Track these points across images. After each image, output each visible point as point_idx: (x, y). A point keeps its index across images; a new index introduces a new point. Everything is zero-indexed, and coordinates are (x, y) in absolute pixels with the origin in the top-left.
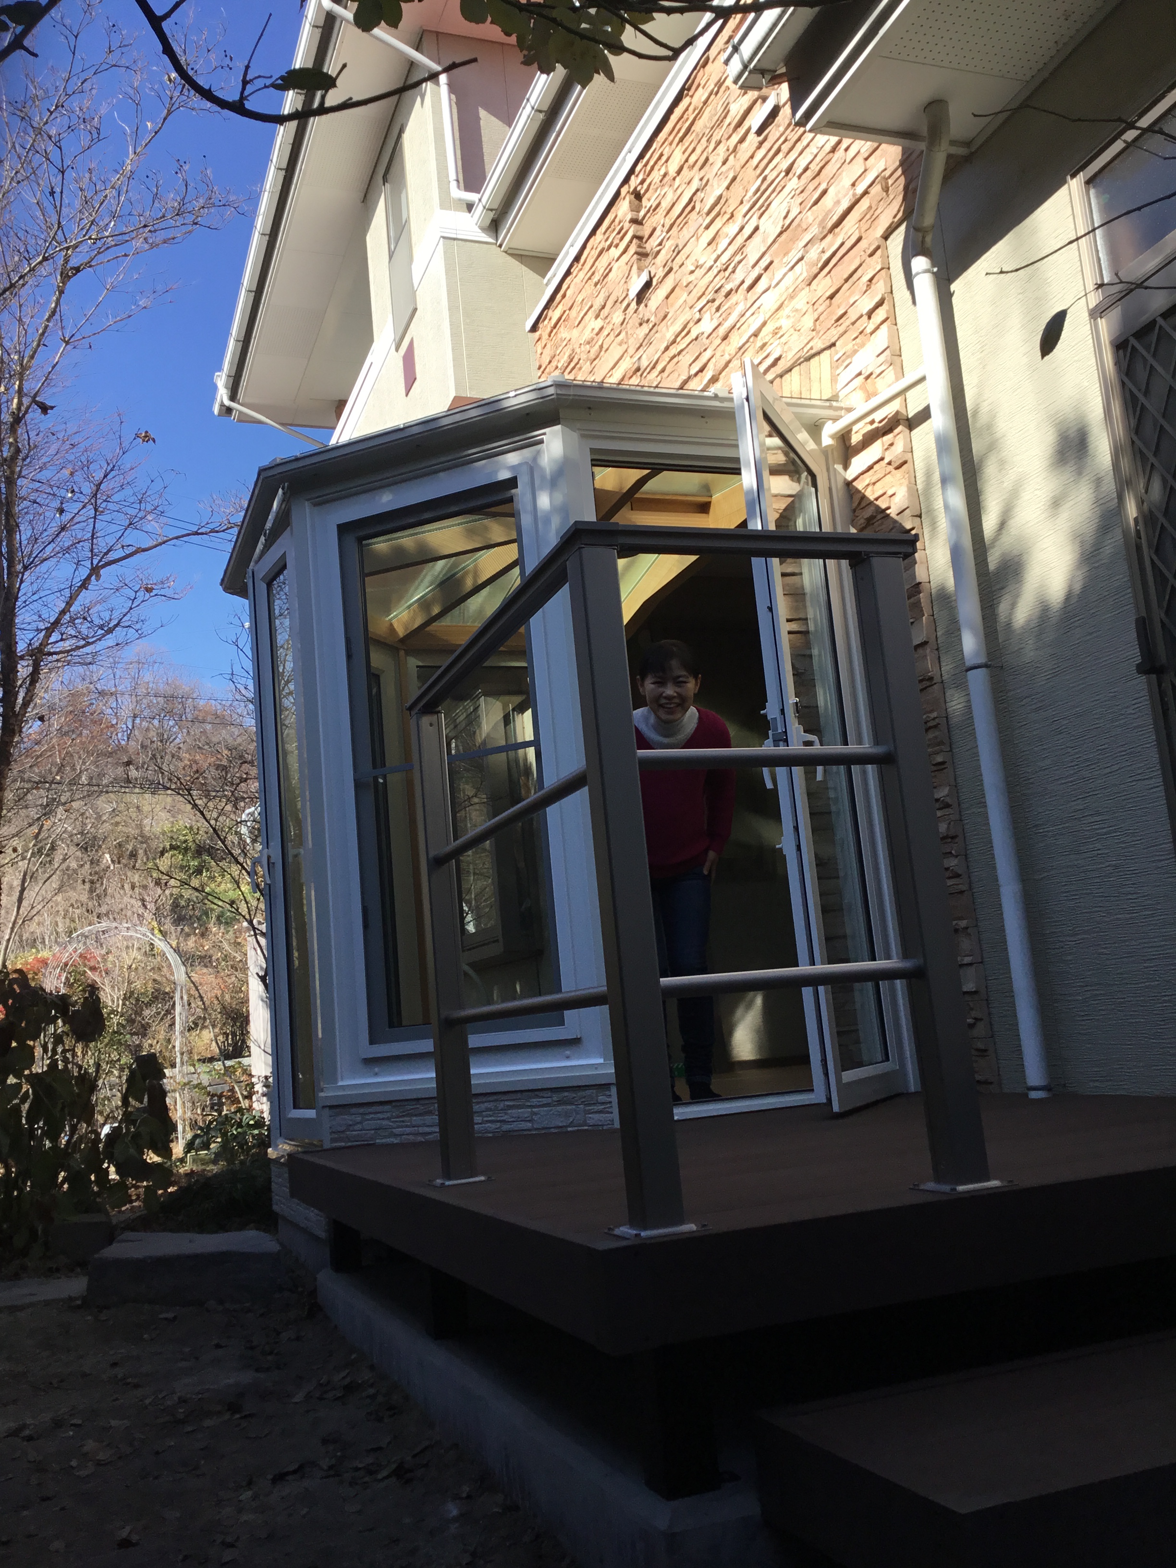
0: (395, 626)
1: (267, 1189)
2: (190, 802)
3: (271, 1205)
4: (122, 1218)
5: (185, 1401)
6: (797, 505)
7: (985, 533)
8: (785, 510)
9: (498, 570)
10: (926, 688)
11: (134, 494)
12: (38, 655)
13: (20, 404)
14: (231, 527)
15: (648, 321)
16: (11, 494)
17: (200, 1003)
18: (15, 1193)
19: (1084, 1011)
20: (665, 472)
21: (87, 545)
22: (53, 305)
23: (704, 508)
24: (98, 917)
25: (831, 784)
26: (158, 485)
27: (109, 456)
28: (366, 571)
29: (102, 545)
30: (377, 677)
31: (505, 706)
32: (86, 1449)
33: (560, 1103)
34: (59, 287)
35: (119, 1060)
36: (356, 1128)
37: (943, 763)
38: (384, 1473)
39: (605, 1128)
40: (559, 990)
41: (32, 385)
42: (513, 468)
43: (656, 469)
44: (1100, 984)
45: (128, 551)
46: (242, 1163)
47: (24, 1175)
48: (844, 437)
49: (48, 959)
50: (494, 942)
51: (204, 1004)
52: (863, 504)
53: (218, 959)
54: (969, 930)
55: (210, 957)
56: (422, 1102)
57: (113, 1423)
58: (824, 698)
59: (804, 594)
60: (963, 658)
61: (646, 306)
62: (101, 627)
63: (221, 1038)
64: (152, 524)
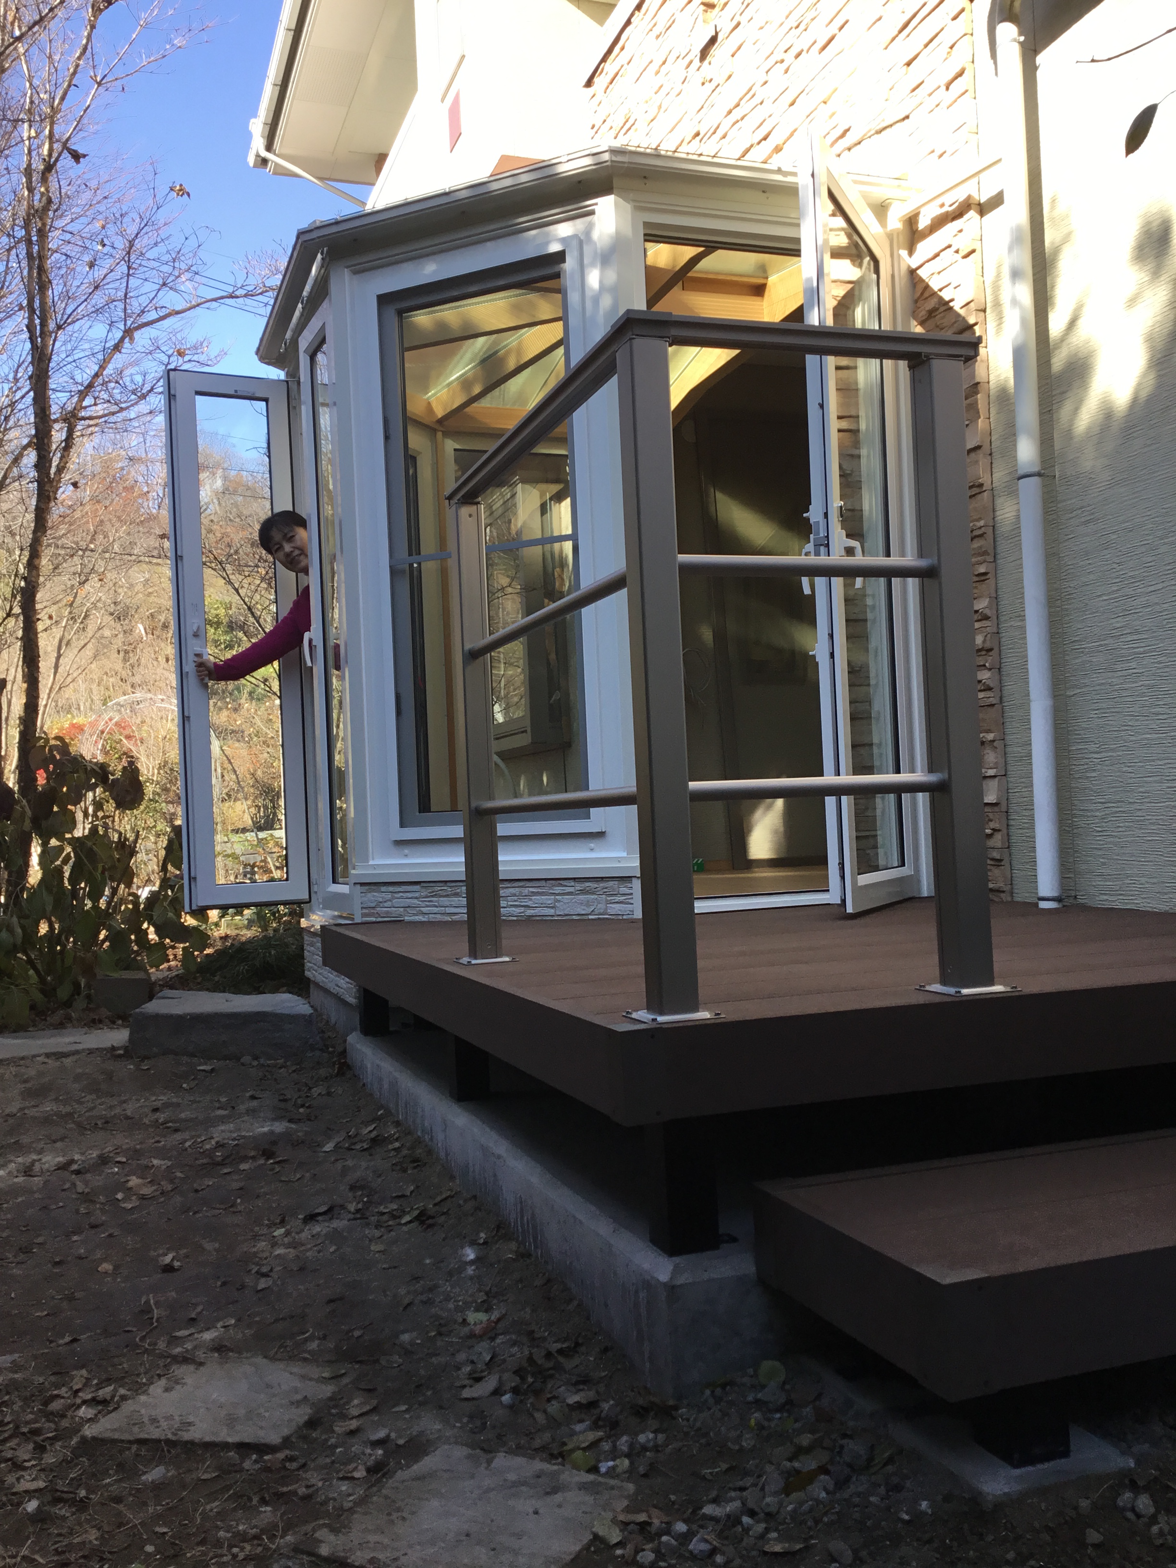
0: (434, 405)
1: (300, 956)
2: (224, 578)
3: (303, 971)
4: (160, 975)
5: (223, 1146)
6: (857, 293)
7: (1050, 332)
8: (844, 297)
9: (541, 350)
10: (974, 495)
11: (168, 252)
12: (72, 420)
13: (51, 150)
14: (267, 291)
15: (711, 81)
16: (44, 248)
17: (234, 777)
18: (59, 948)
19: (1102, 827)
20: (720, 252)
21: (121, 305)
22: (84, 42)
23: (759, 290)
24: (132, 686)
25: (869, 591)
26: (192, 243)
27: (142, 209)
28: (406, 345)
29: (135, 306)
30: (414, 459)
31: (542, 495)
32: (130, 1184)
33: (583, 892)
34: (90, 20)
35: (155, 826)
36: (386, 905)
37: (985, 574)
38: (407, 1218)
39: (625, 917)
40: (587, 788)
41: (64, 130)
42: (563, 240)
43: (710, 247)
44: (1122, 802)
45: (162, 313)
46: (276, 930)
47: (66, 931)
48: (911, 221)
49: (84, 725)
50: (523, 732)
51: (237, 776)
52: (926, 294)
53: (250, 735)
54: (995, 744)
55: (243, 732)
56: (448, 884)
57: (156, 1162)
58: (870, 503)
59: (857, 390)
60: (1016, 465)
61: (710, 63)
62: (134, 392)
63: (253, 810)
64: (186, 285)
